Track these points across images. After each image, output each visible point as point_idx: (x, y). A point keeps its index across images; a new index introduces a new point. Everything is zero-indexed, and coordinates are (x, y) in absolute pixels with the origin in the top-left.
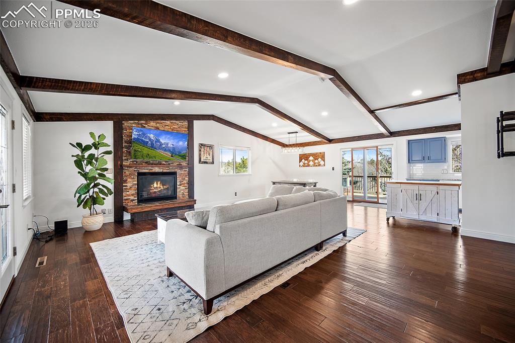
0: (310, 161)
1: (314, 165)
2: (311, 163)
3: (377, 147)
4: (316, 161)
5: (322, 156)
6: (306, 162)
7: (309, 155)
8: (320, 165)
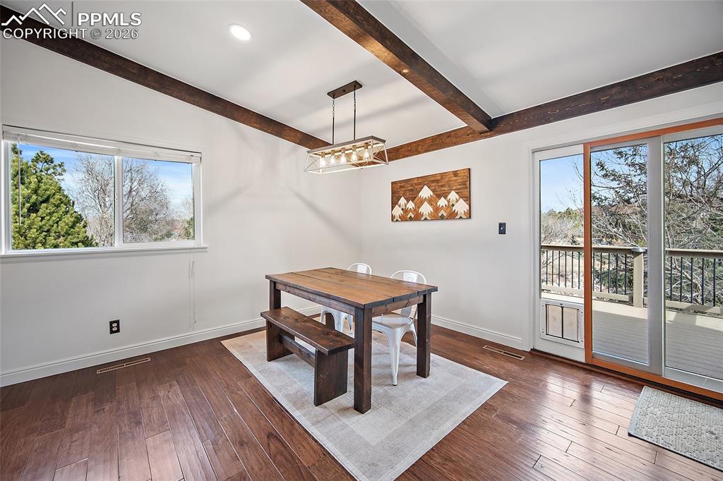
0: (422, 202)
1: (436, 216)
2: (426, 209)
4: (442, 202)
6: (411, 205)
7: (420, 184)
8: (452, 216)
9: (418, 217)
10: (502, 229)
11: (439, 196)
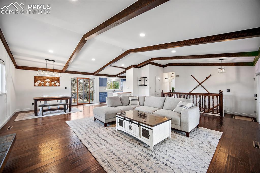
0: (46, 82)
1: (50, 85)
2: (48, 84)
3: (89, 79)
4: (53, 83)
5: (58, 80)
6: (42, 83)
7: (46, 78)
8: (56, 86)
9: (45, 85)
10: (66, 88)
11: (52, 82)
